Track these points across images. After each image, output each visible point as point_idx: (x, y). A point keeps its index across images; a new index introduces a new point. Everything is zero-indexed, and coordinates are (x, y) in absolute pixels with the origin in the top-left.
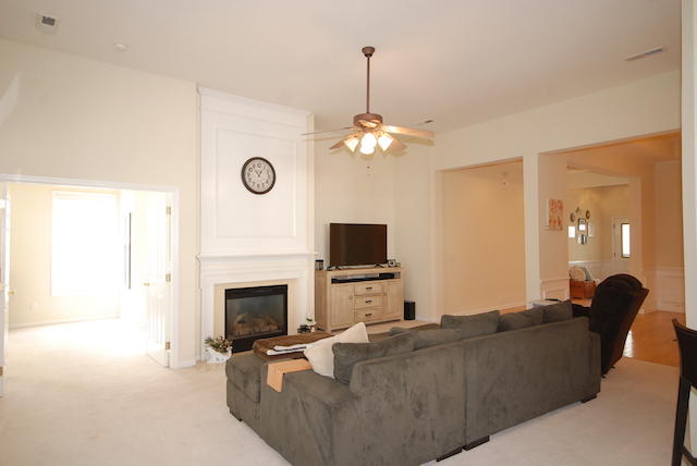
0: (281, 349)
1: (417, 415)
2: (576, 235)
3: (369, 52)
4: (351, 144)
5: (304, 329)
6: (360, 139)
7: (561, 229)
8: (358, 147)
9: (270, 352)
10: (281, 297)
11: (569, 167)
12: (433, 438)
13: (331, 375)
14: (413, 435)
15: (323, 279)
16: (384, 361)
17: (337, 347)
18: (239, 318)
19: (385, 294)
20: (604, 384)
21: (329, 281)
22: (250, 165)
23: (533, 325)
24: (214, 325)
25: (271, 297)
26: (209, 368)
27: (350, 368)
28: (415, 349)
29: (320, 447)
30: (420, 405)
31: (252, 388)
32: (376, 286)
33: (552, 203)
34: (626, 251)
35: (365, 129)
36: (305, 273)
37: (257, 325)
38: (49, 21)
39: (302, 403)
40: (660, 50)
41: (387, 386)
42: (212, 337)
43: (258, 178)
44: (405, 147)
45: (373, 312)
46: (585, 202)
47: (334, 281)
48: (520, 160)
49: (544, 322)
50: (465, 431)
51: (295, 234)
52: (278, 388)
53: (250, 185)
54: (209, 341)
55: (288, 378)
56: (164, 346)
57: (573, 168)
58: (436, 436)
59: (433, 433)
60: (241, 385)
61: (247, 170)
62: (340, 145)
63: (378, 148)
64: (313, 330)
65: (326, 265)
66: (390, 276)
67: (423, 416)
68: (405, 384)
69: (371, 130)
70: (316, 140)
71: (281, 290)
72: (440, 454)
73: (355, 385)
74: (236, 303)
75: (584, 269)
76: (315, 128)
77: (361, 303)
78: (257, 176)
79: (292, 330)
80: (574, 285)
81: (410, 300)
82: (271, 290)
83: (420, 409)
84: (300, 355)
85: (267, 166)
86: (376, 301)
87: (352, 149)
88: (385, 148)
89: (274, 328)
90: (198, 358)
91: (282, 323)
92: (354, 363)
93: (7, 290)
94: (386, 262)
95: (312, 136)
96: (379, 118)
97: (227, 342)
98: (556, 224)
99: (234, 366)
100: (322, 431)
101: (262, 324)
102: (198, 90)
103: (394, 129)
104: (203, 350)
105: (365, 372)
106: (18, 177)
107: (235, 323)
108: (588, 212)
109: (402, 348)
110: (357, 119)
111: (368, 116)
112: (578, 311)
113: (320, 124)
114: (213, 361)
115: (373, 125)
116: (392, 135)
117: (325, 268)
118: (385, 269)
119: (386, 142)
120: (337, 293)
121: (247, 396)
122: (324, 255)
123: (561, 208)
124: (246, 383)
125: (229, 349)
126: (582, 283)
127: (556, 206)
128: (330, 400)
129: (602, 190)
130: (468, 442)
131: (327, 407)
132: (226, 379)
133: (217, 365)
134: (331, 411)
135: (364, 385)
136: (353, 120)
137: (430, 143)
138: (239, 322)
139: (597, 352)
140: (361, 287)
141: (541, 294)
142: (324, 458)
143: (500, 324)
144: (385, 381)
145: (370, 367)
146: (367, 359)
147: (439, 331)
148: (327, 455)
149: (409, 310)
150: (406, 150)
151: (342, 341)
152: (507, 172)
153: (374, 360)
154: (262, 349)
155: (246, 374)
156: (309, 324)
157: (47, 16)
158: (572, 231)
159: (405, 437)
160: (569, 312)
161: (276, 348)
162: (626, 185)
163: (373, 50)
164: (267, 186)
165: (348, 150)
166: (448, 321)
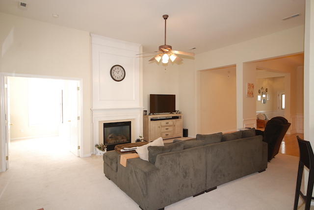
0: (127, 149)
1: (185, 177)
2: (261, 100)
3: (166, 17)
4: (158, 59)
5: (138, 141)
6: (162, 57)
7: (253, 97)
8: (161, 60)
9: (122, 150)
10: (129, 126)
11: (257, 69)
12: (192, 187)
13: (147, 160)
14: (183, 186)
15: (147, 119)
16: (170, 154)
17: (150, 148)
18: (110, 136)
19: (175, 126)
20: (269, 165)
21: (150, 120)
22: (114, 69)
23: (238, 138)
24: (99, 139)
25: (124, 127)
26: (97, 157)
27: (155, 156)
28: (184, 149)
29: (142, 190)
30: (186, 173)
31: (114, 165)
32: (171, 122)
33: (249, 85)
34: (284, 107)
35: (164, 52)
36: (139, 116)
37: (118, 139)
38: (24, 5)
39: (135, 172)
40: (298, 15)
41: (171, 165)
42: (98, 144)
43: (118, 74)
44: (182, 60)
45: (169, 134)
46: (265, 84)
47: (152, 120)
48: (235, 66)
49: (242, 138)
50: (206, 184)
51: (134, 99)
52: (125, 165)
53: (114, 77)
54: (97, 146)
55: (128, 161)
56: (77, 148)
57: (259, 69)
58: (193, 186)
59: (191, 185)
60: (109, 164)
61: (113, 71)
62: (153, 59)
63: (170, 60)
64: (142, 141)
65: (148, 113)
66: (177, 118)
67: (187, 178)
68: (179, 164)
69: (167, 52)
70: (143, 57)
71: (128, 124)
72: (195, 194)
73: (157, 164)
74: (109, 129)
75: (264, 115)
76: (143, 51)
77: (164, 130)
78: (117, 73)
79: (133, 141)
80: (259, 122)
81: (186, 128)
82: (123, 124)
83: (186, 174)
84: (134, 152)
85: (122, 69)
86: (171, 129)
87: (158, 61)
88: (173, 61)
89: (125, 140)
90: (92, 153)
91: (129, 138)
92: (157, 155)
93: (9, 123)
94: (175, 111)
95: (142, 55)
96: (170, 47)
97: (104, 146)
98: (251, 94)
99: (107, 157)
100: (143, 183)
101: (120, 139)
102: (90, 35)
103: (177, 52)
104: (94, 149)
105: (161, 159)
106: (14, 74)
107: (108, 138)
108: (266, 89)
109: (178, 148)
110: (161, 47)
111: (165, 46)
112: (258, 133)
113: (145, 50)
114: (98, 154)
115: (168, 50)
116: (176, 55)
117: (148, 114)
118: (175, 115)
119: (173, 58)
120: (153, 125)
121: (112, 169)
122: (147, 108)
123: (253, 87)
124: (111, 163)
125: (106, 149)
126: (263, 121)
127: (251, 86)
128: (146, 170)
129: (273, 79)
130: (208, 189)
131: (145, 173)
132: (103, 162)
133: (101, 156)
134: (147, 175)
135: (161, 164)
136: (158, 48)
137: (193, 58)
138: (110, 138)
139: (266, 151)
140: (164, 122)
141: (243, 125)
142: (143, 194)
143: (223, 138)
144: (171, 162)
145: (164, 157)
146: (163, 153)
147: (195, 141)
148: (145, 193)
149: (185, 133)
150: (182, 62)
151: (152, 145)
152: (229, 71)
153: (166, 153)
154: (119, 149)
155: (112, 159)
156: (141, 139)
157: (23, 2)
158: (259, 97)
159: (179, 187)
160: (254, 133)
161: (125, 148)
162: (284, 77)
163: (167, 16)
164: (122, 78)
165: (156, 61)
166: (199, 137)
